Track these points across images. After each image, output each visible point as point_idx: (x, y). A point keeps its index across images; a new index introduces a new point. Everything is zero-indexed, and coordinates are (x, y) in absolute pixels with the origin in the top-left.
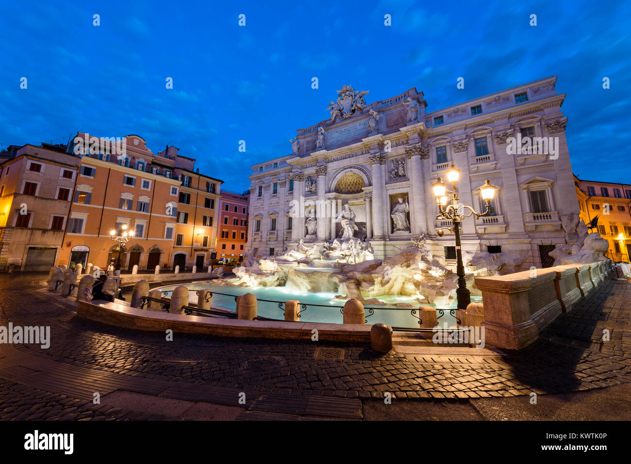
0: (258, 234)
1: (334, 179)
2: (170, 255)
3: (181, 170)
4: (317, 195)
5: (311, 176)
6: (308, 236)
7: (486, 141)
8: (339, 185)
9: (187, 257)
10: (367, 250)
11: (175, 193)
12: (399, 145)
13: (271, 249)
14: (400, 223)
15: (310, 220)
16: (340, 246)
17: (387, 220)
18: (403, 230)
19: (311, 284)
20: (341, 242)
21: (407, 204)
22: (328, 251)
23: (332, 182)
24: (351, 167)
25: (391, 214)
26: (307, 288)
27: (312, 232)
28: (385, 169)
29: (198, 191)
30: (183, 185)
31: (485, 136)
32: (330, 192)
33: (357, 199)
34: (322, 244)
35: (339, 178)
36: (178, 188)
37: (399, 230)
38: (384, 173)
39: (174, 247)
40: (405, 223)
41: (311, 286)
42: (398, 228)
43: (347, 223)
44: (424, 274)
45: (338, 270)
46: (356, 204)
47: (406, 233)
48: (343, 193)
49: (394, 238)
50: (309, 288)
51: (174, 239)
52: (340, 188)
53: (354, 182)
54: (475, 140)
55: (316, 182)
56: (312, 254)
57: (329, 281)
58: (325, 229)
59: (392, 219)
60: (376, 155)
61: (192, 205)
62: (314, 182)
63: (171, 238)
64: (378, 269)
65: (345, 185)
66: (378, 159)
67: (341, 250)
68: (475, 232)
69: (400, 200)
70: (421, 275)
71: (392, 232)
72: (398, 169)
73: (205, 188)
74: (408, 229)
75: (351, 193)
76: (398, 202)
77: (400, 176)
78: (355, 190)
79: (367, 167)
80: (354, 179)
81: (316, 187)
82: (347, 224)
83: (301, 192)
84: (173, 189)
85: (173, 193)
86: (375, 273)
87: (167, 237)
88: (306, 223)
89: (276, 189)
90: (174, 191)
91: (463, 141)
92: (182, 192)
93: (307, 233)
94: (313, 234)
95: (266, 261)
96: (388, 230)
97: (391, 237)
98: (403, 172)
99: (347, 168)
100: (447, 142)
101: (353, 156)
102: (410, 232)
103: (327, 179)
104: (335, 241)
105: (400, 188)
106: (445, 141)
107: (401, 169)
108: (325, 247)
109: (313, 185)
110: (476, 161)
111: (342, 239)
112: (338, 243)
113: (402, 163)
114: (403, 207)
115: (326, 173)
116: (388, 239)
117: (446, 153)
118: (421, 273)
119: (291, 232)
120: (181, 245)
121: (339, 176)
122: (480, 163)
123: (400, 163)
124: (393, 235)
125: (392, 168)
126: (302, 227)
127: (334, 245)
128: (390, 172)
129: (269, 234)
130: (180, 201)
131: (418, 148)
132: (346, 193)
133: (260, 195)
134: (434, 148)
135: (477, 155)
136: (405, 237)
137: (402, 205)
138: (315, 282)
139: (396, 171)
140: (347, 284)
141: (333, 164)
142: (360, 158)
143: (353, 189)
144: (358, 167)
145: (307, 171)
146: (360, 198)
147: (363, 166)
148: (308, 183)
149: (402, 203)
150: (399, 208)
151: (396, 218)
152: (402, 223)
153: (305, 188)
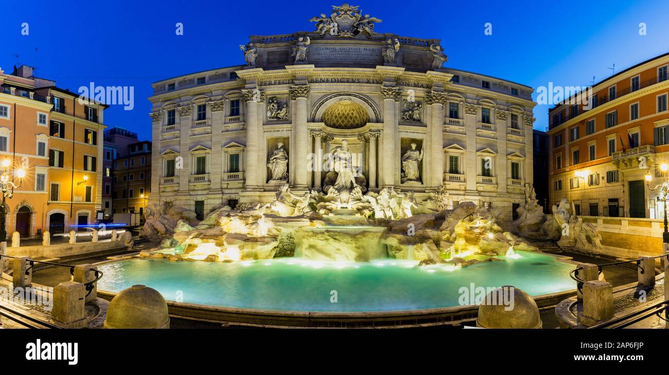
0: (172, 181)
1: (320, 105)
2: (44, 215)
3: (50, 90)
4: (291, 123)
5: (277, 96)
7: (489, 112)
8: (328, 114)
9: (66, 218)
11: (44, 122)
12: (418, 87)
13: (197, 202)
14: (412, 173)
15: (276, 158)
18: (414, 180)
21: (421, 151)
23: (317, 109)
25: (401, 160)
27: (281, 175)
28: (399, 107)
29: (75, 118)
30: (53, 109)
31: (489, 108)
32: (313, 120)
36: (47, 115)
37: (410, 180)
38: (397, 111)
39: (48, 204)
40: (417, 173)
42: (408, 178)
48: (327, 126)
49: (403, 188)
51: (47, 191)
53: (343, 114)
54: (483, 108)
60: (393, 88)
61: (68, 140)
63: (43, 189)
66: (395, 93)
69: (414, 146)
72: (413, 111)
73: (84, 115)
74: (420, 179)
75: (337, 127)
76: (410, 148)
78: (343, 124)
79: (374, 99)
80: (346, 111)
81: (288, 112)
84: (41, 116)
85: (41, 121)
87: (38, 189)
88: (269, 162)
89: (205, 113)
90: (42, 119)
91: (475, 106)
92: (53, 120)
93: (271, 177)
94: (281, 179)
98: (418, 116)
99: (343, 95)
100: (461, 101)
101: (353, 82)
102: (422, 184)
103: (309, 103)
105: (414, 133)
107: (416, 111)
109: (282, 109)
110: (482, 126)
113: (418, 106)
114: (416, 154)
115: (309, 96)
117: (458, 110)
120: (57, 200)
121: (330, 103)
122: (484, 129)
125: (406, 109)
129: (192, 179)
130: (52, 134)
132: (330, 126)
133: (172, 121)
135: (483, 122)
136: (417, 189)
139: (410, 112)
141: (321, 86)
142: (364, 86)
143: (341, 122)
144: (361, 96)
145: (272, 89)
146: (350, 135)
147: (367, 97)
148: (273, 106)
149: (415, 151)
150: (412, 155)
151: (408, 166)
152: (413, 173)
153: (266, 113)
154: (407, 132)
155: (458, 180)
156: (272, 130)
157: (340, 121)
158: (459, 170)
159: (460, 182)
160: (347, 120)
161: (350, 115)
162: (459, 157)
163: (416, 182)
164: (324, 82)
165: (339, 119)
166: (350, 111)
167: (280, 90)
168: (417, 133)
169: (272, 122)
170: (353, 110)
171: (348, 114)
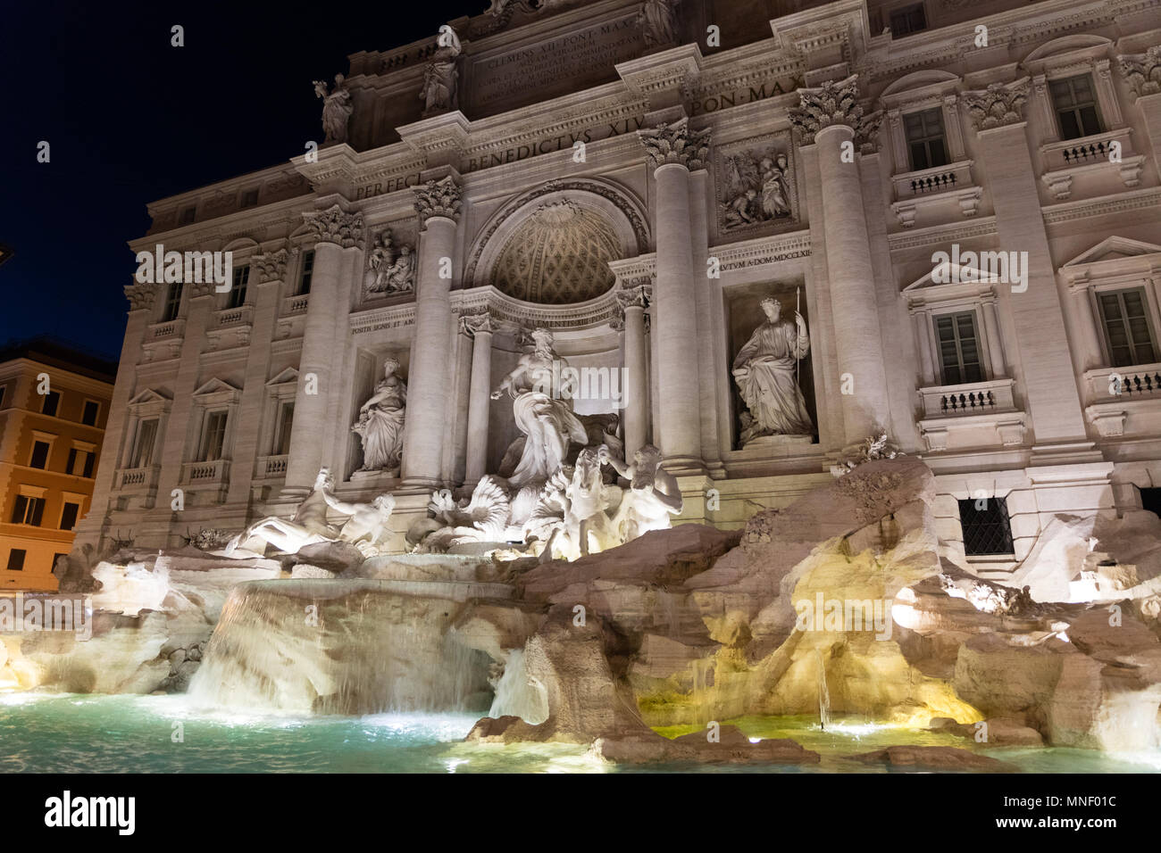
1: (490, 233)
4: (414, 300)
5: (394, 225)
6: (360, 477)
7: (1092, 88)
8: (510, 261)
10: (648, 489)
12: (764, 97)
14: (773, 405)
15: (374, 407)
16: (504, 506)
17: (717, 390)
18: (782, 433)
19: (335, 664)
20: (512, 492)
21: (800, 320)
22: (448, 531)
23: (483, 245)
24: (565, 187)
25: (730, 368)
26: (310, 687)
27: (382, 457)
28: (708, 189)
32: (469, 284)
33: (581, 324)
34: (420, 502)
35: (511, 231)
37: (767, 432)
38: (702, 203)
40: (792, 405)
41: (335, 674)
42: (762, 425)
43: (540, 407)
44: (930, 601)
45: (497, 590)
46: (578, 349)
47: (801, 444)
48: (524, 299)
49: (743, 466)
50: (325, 686)
52: (513, 277)
53: (571, 257)
54: (1052, 84)
55: (413, 251)
56: (368, 538)
57: (444, 649)
58: (442, 438)
59: (734, 388)
60: (674, 126)
62: (404, 251)
64: (725, 567)
65: (537, 267)
66: (682, 142)
67: (508, 523)
68: (1082, 433)
69: (771, 309)
70: (917, 606)
71: (737, 444)
72: (758, 189)
74: (808, 427)
75: (558, 302)
76: (762, 321)
77: (767, 217)
78: (576, 290)
79: (633, 182)
80: (574, 243)
81: (414, 268)
82: (537, 414)
83: (347, 290)
86: (708, 587)
88: (356, 419)
89: (244, 290)
91: (1010, 86)
93: (358, 462)
94: (382, 467)
95: (130, 568)
96: (719, 432)
97: (733, 466)
98: (779, 200)
99: (548, 191)
100: (947, 93)
102: (816, 440)
103: (461, 234)
104: (485, 484)
105: (767, 260)
106: (936, 89)
107: (771, 186)
108: (433, 515)
109: (401, 262)
110: (1063, 158)
111: (515, 480)
112: (498, 492)
113: (775, 164)
114: (783, 336)
115: (458, 211)
116: (722, 473)
117: (942, 132)
118: (913, 599)
119: (283, 466)
121: (513, 225)
122: (1078, 164)
123: (767, 163)
124: (744, 453)
125: (734, 187)
126: (337, 438)
127: (478, 503)
128: (729, 200)
129: (187, 475)
131: (846, 96)
132: (534, 299)
134: (894, 113)
135: (1067, 138)
136: (797, 462)
137: (778, 330)
138: (361, 656)
139: (751, 195)
140: (556, 646)
141: (491, 176)
142: (602, 148)
143: (569, 284)
144: (596, 183)
145: (380, 207)
146: (594, 319)
147: (613, 180)
148: (380, 256)
149: (779, 323)
150: (767, 342)
151: (754, 381)
152: (776, 406)
153: (364, 277)
154: (742, 265)
155: (985, 405)
156: (372, 325)
157: (566, 282)
158: (987, 365)
159: (994, 412)
160: (584, 276)
161: (590, 254)
162: (979, 313)
163: (786, 439)
164: (500, 162)
165: (563, 275)
166: (584, 242)
167: (399, 206)
168: (777, 259)
169: (376, 302)
170: (592, 237)
171: (584, 254)
